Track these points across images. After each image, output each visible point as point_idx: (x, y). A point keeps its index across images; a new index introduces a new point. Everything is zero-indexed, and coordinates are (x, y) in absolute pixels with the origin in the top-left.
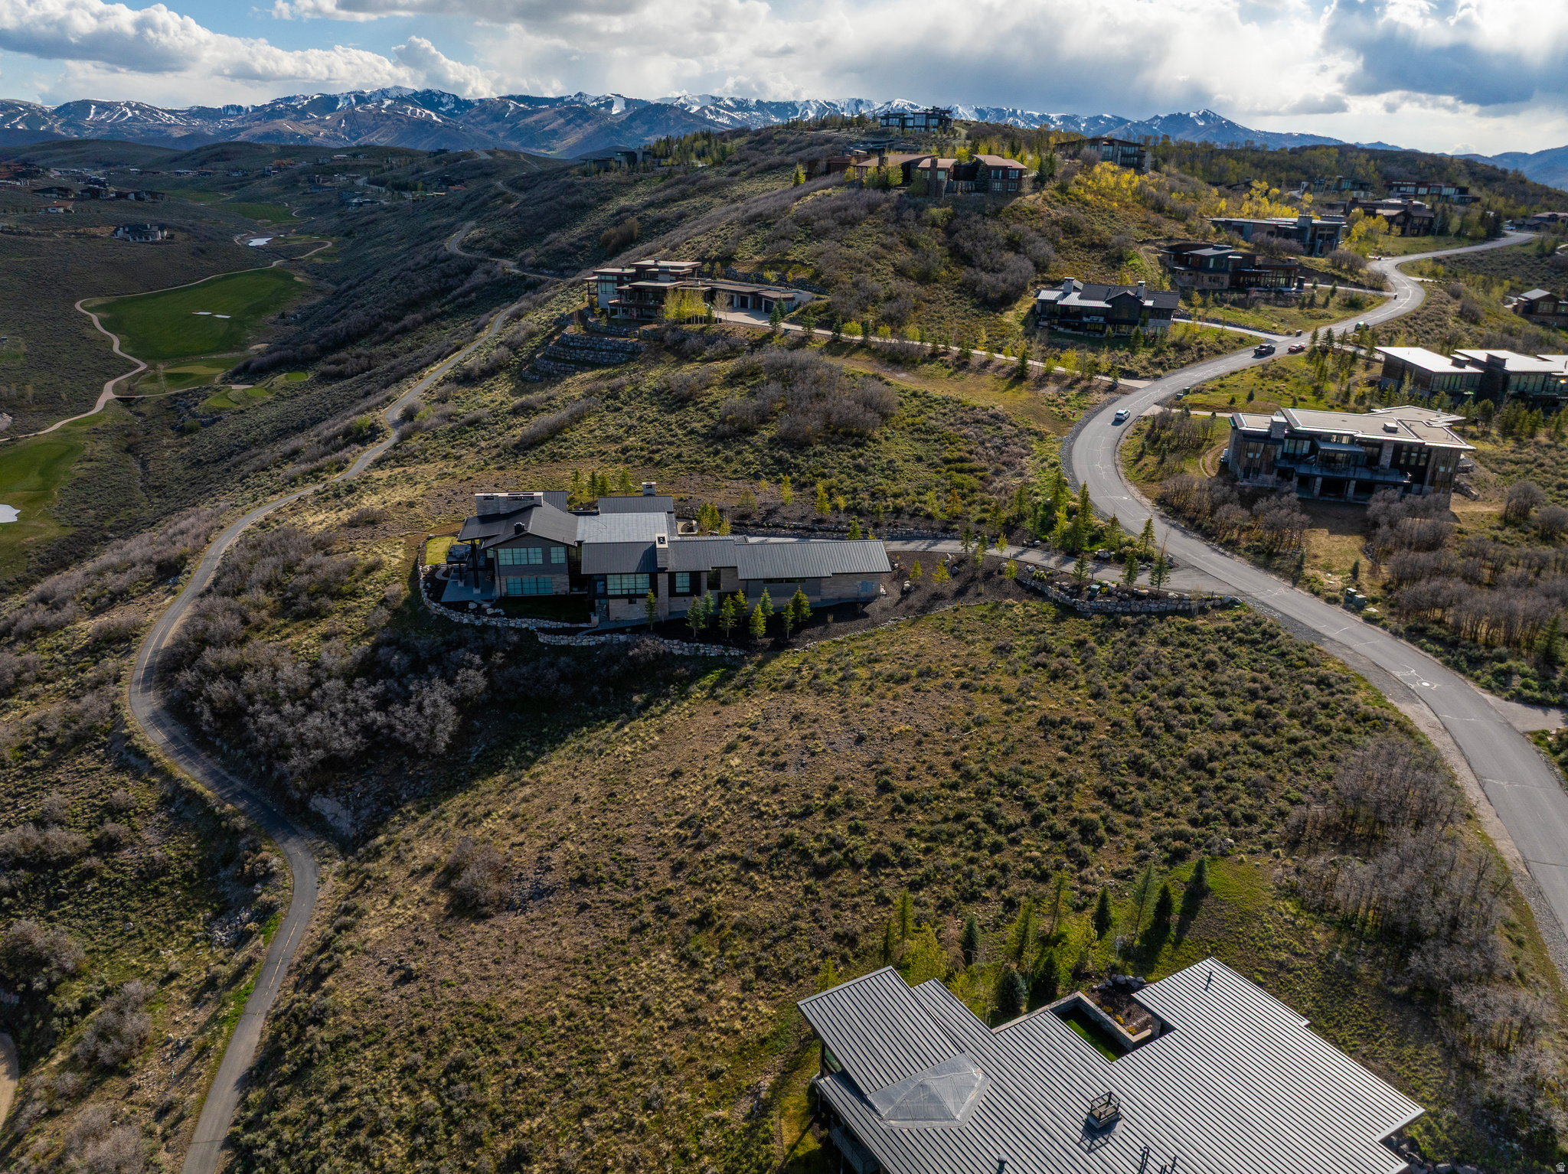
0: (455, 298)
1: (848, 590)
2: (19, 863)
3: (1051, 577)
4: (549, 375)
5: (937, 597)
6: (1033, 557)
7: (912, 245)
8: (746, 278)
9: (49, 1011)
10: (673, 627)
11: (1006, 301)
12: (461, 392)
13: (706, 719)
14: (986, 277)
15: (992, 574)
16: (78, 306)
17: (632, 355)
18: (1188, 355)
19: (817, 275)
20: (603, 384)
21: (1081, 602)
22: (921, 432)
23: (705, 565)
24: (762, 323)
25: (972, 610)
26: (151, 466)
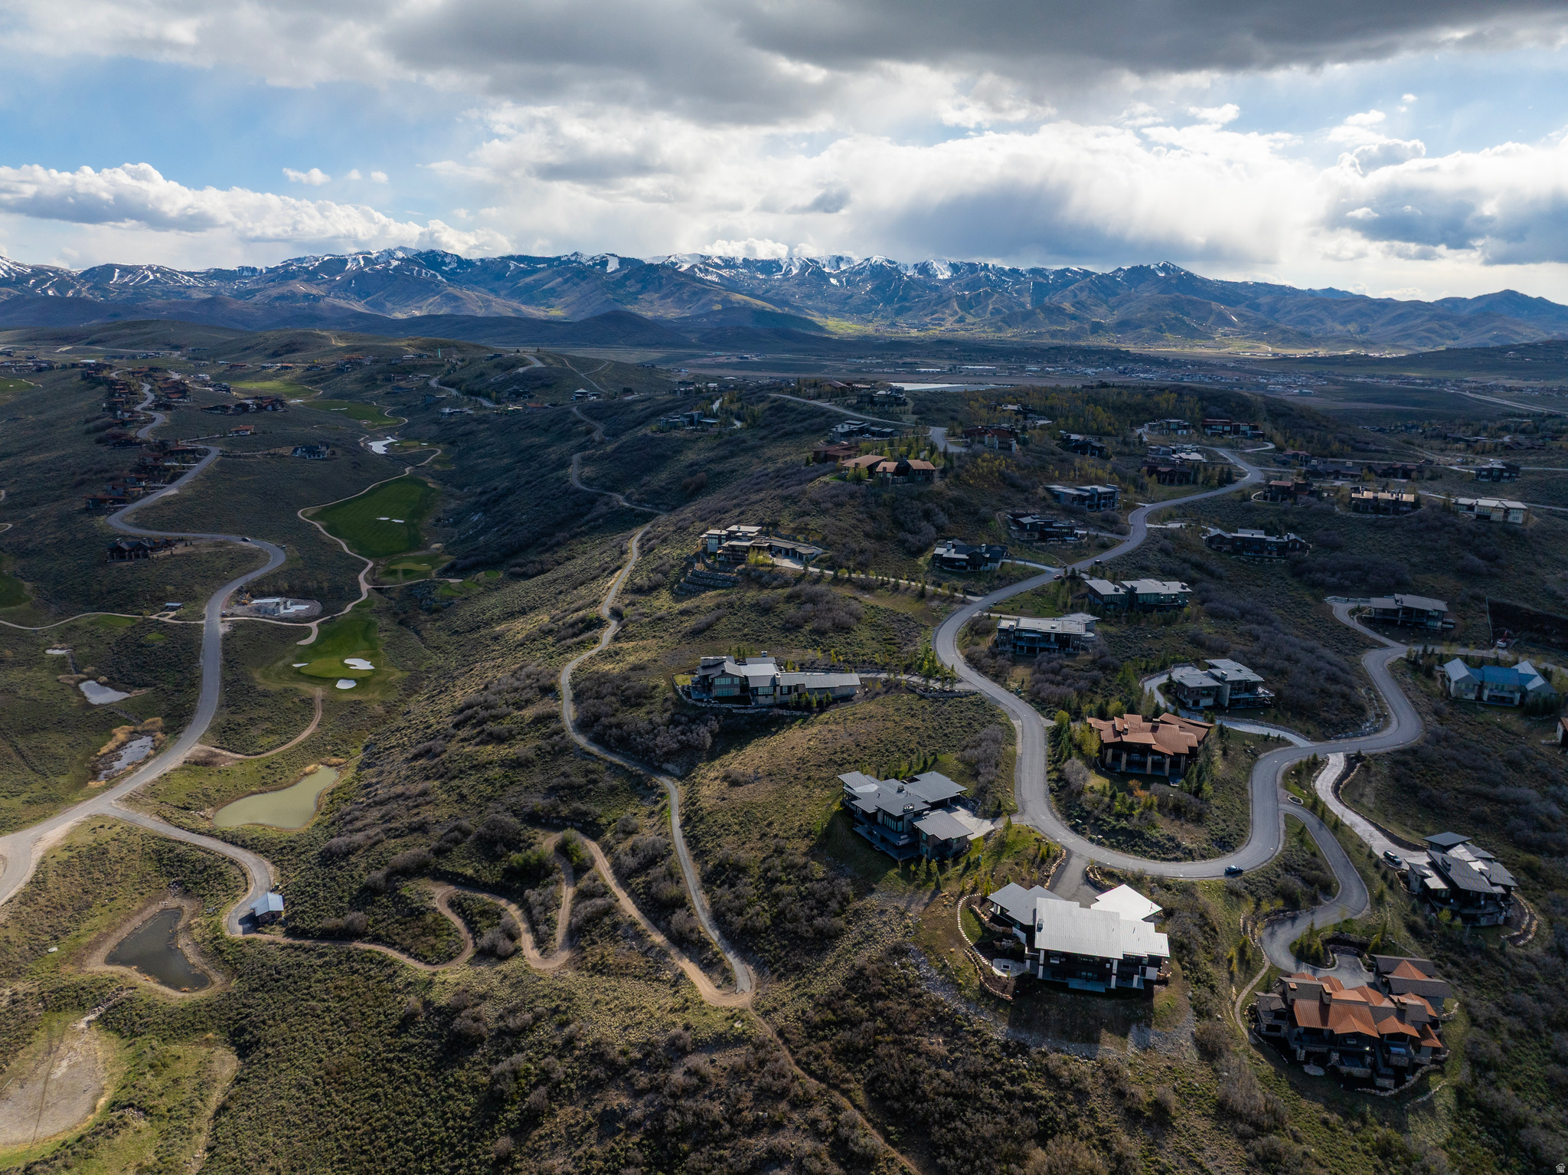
0: (588, 522)
1: (845, 692)
2: (563, 788)
3: (919, 685)
4: (690, 591)
5: (878, 694)
6: (915, 679)
7: (873, 518)
8: (787, 538)
9: (599, 825)
10: (784, 705)
11: (920, 552)
12: (641, 599)
13: (799, 733)
14: (910, 537)
15: (897, 685)
16: (299, 514)
17: (735, 583)
18: (1004, 582)
19: (824, 539)
20: (724, 599)
21: (927, 694)
22: (874, 626)
23: (793, 684)
24: (799, 567)
25: (890, 698)
26: (423, 633)
